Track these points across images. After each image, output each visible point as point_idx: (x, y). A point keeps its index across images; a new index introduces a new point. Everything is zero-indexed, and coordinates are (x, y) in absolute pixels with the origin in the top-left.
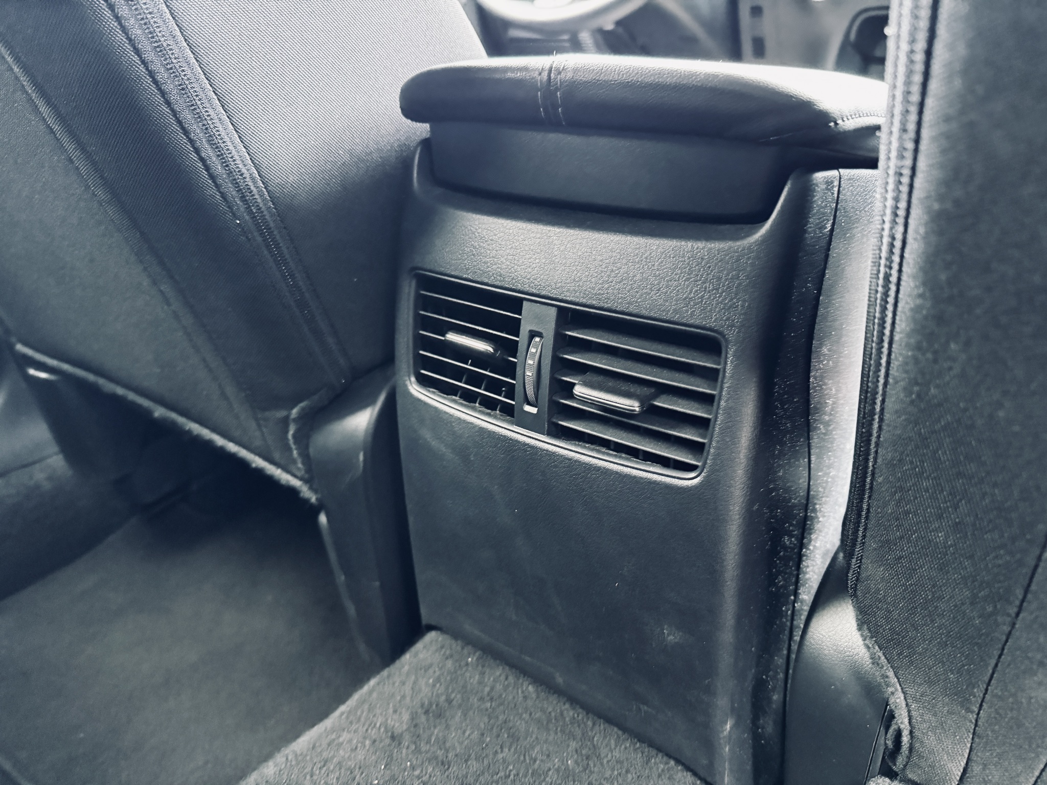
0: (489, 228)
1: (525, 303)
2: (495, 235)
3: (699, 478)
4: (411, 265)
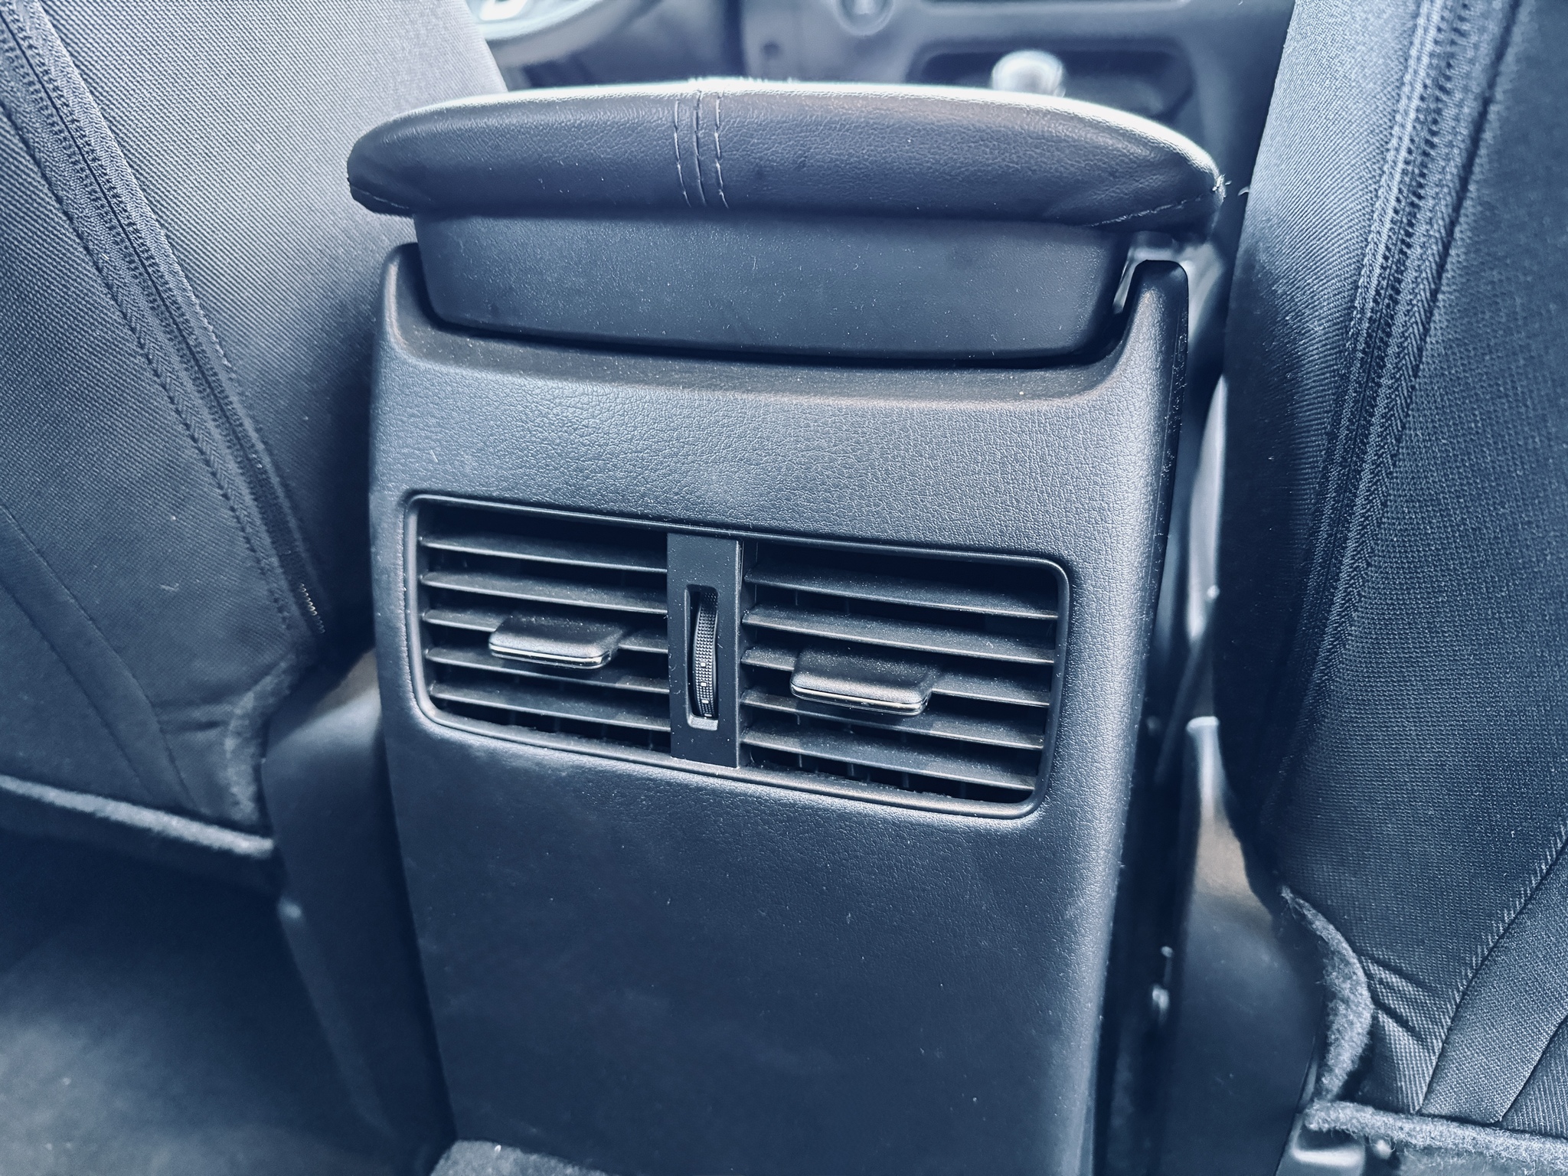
0: (579, 405)
1: (672, 539)
2: (593, 417)
3: (1036, 814)
4: (405, 487)
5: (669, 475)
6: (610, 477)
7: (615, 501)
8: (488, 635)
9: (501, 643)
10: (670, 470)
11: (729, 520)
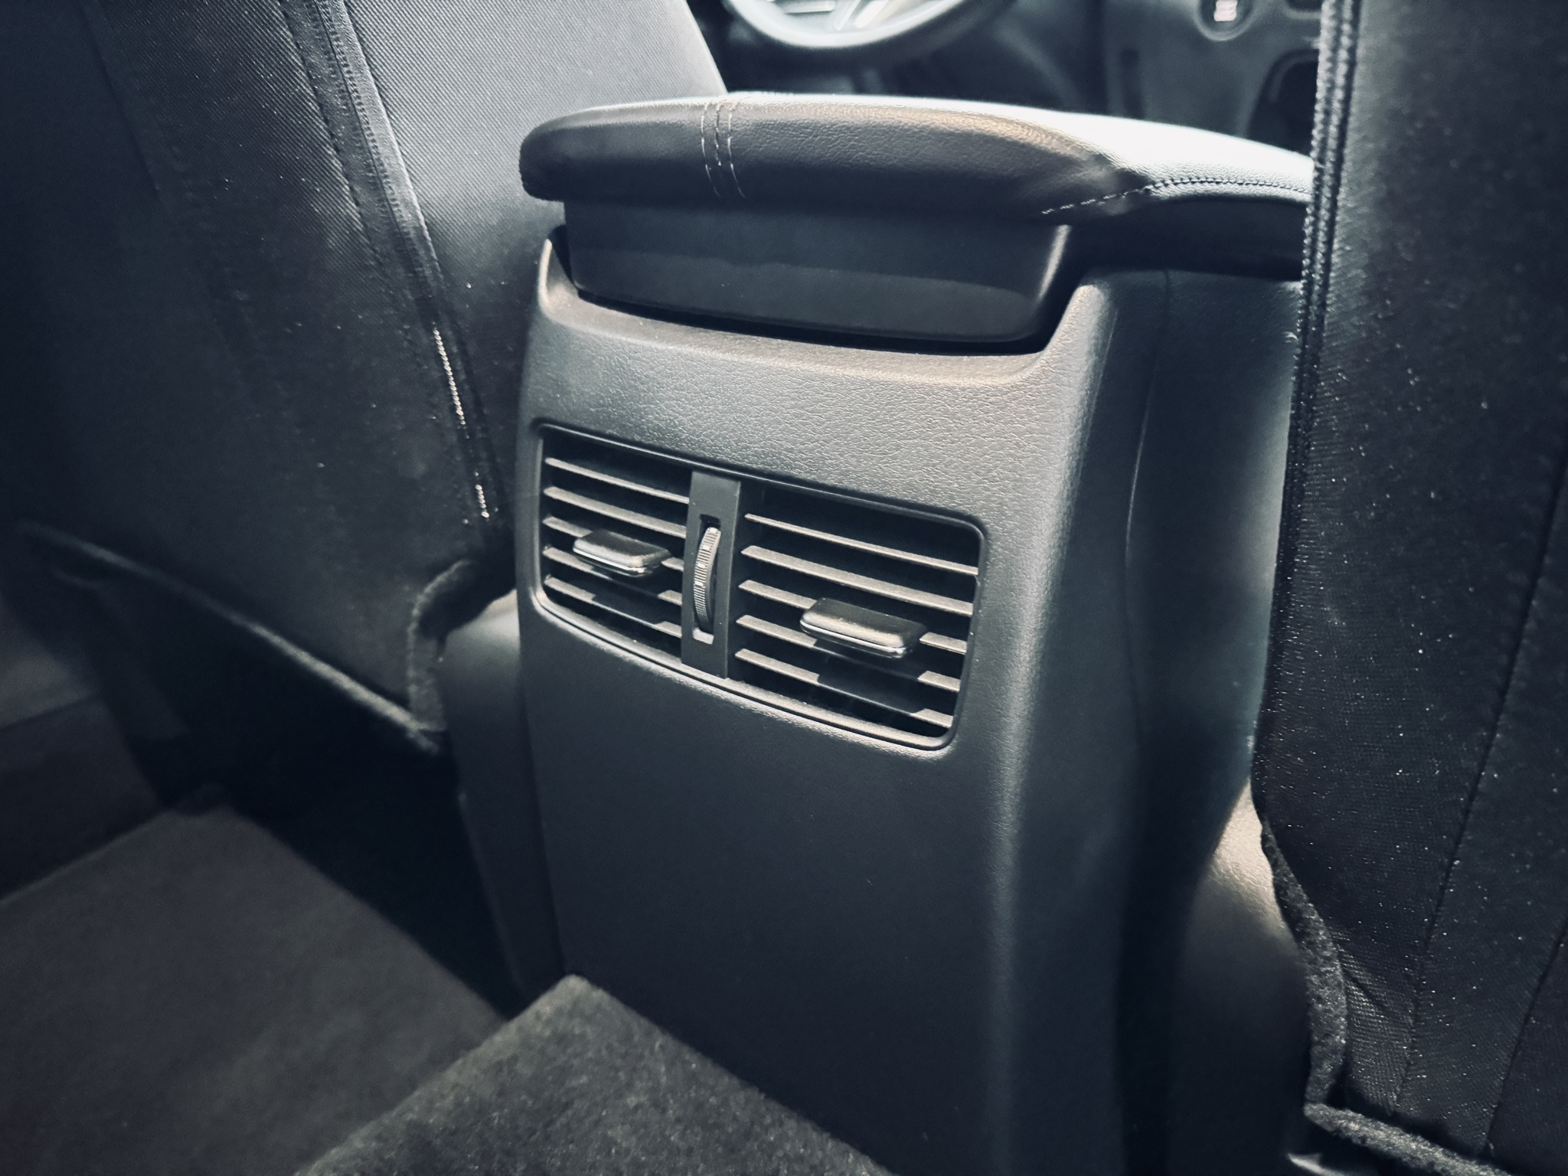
1: (696, 475)
3: (948, 748)
4: (533, 416)
5: (695, 420)
6: (656, 419)
7: (658, 439)
8: (573, 539)
9: (582, 547)
10: (696, 417)
11: (730, 461)
